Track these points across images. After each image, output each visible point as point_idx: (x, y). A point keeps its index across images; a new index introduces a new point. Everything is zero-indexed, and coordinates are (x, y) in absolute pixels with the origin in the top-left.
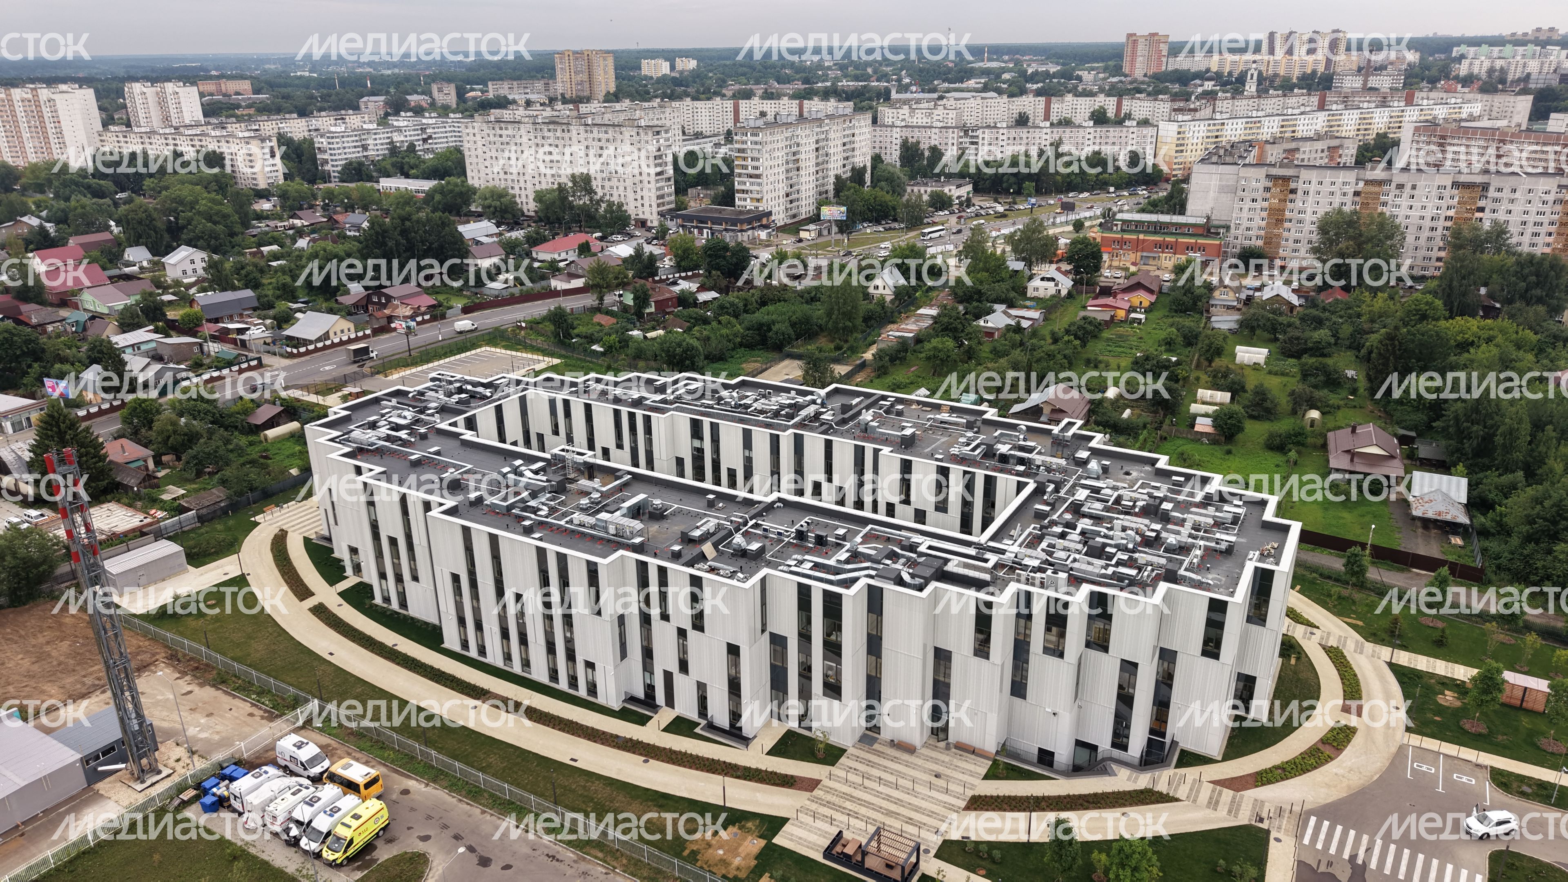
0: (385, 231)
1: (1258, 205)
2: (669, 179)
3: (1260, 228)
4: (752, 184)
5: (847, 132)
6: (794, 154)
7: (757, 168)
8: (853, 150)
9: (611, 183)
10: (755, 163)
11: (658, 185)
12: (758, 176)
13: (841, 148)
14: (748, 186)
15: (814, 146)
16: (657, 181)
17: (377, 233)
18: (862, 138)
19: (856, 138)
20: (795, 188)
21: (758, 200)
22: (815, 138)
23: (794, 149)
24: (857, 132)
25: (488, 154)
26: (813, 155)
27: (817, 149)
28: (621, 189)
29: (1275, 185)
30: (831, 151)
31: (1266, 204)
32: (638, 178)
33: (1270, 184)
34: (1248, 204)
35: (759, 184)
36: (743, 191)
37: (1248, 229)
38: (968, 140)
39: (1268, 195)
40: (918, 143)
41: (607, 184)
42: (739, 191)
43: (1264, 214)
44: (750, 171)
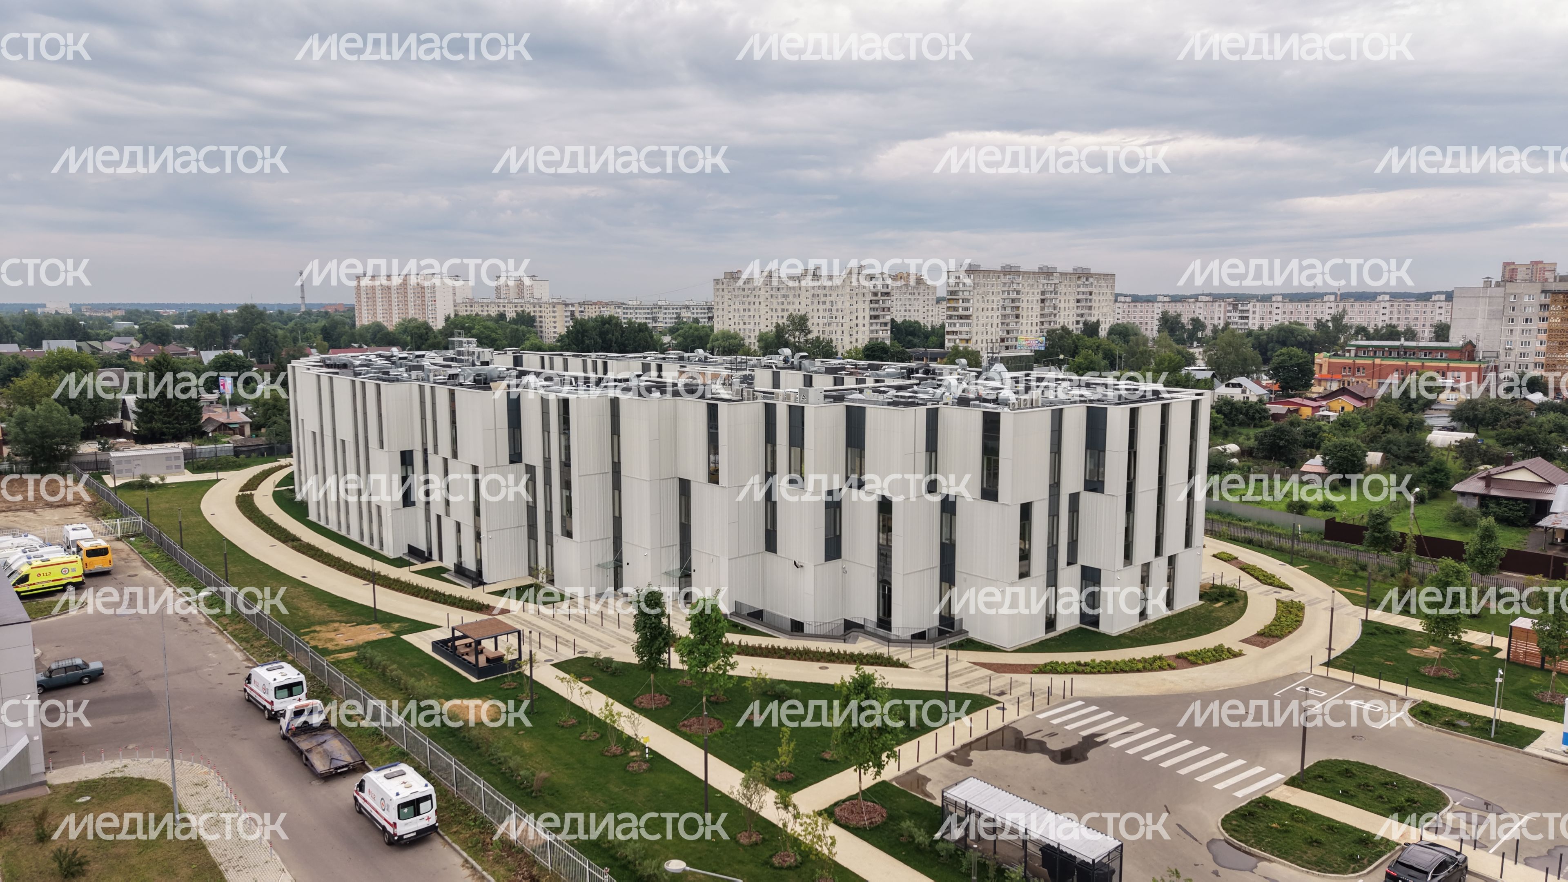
0: (585, 331)
1: (1535, 325)
2: (886, 324)
3: (1538, 354)
4: (962, 325)
5: (1082, 289)
6: (1013, 301)
7: (967, 309)
8: (1090, 308)
9: (831, 328)
10: (966, 305)
11: (872, 328)
12: (967, 317)
13: (1073, 304)
14: (958, 328)
15: (1039, 297)
16: (872, 324)
17: (578, 332)
18: (1101, 298)
19: (1093, 297)
20: (1011, 335)
21: (967, 341)
22: (1041, 288)
23: (1015, 296)
24: (1095, 291)
25: (732, 307)
26: (1037, 307)
27: (1043, 301)
28: (839, 332)
29: (1555, 301)
30: (1062, 305)
31: (1544, 325)
32: (855, 322)
33: (1548, 301)
34: (1519, 325)
35: (968, 325)
36: (953, 333)
37: (1522, 355)
38: (1237, 314)
39: (1546, 314)
40: (1179, 315)
41: (827, 329)
42: (949, 333)
43: (1543, 337)
44: (961, 312)
